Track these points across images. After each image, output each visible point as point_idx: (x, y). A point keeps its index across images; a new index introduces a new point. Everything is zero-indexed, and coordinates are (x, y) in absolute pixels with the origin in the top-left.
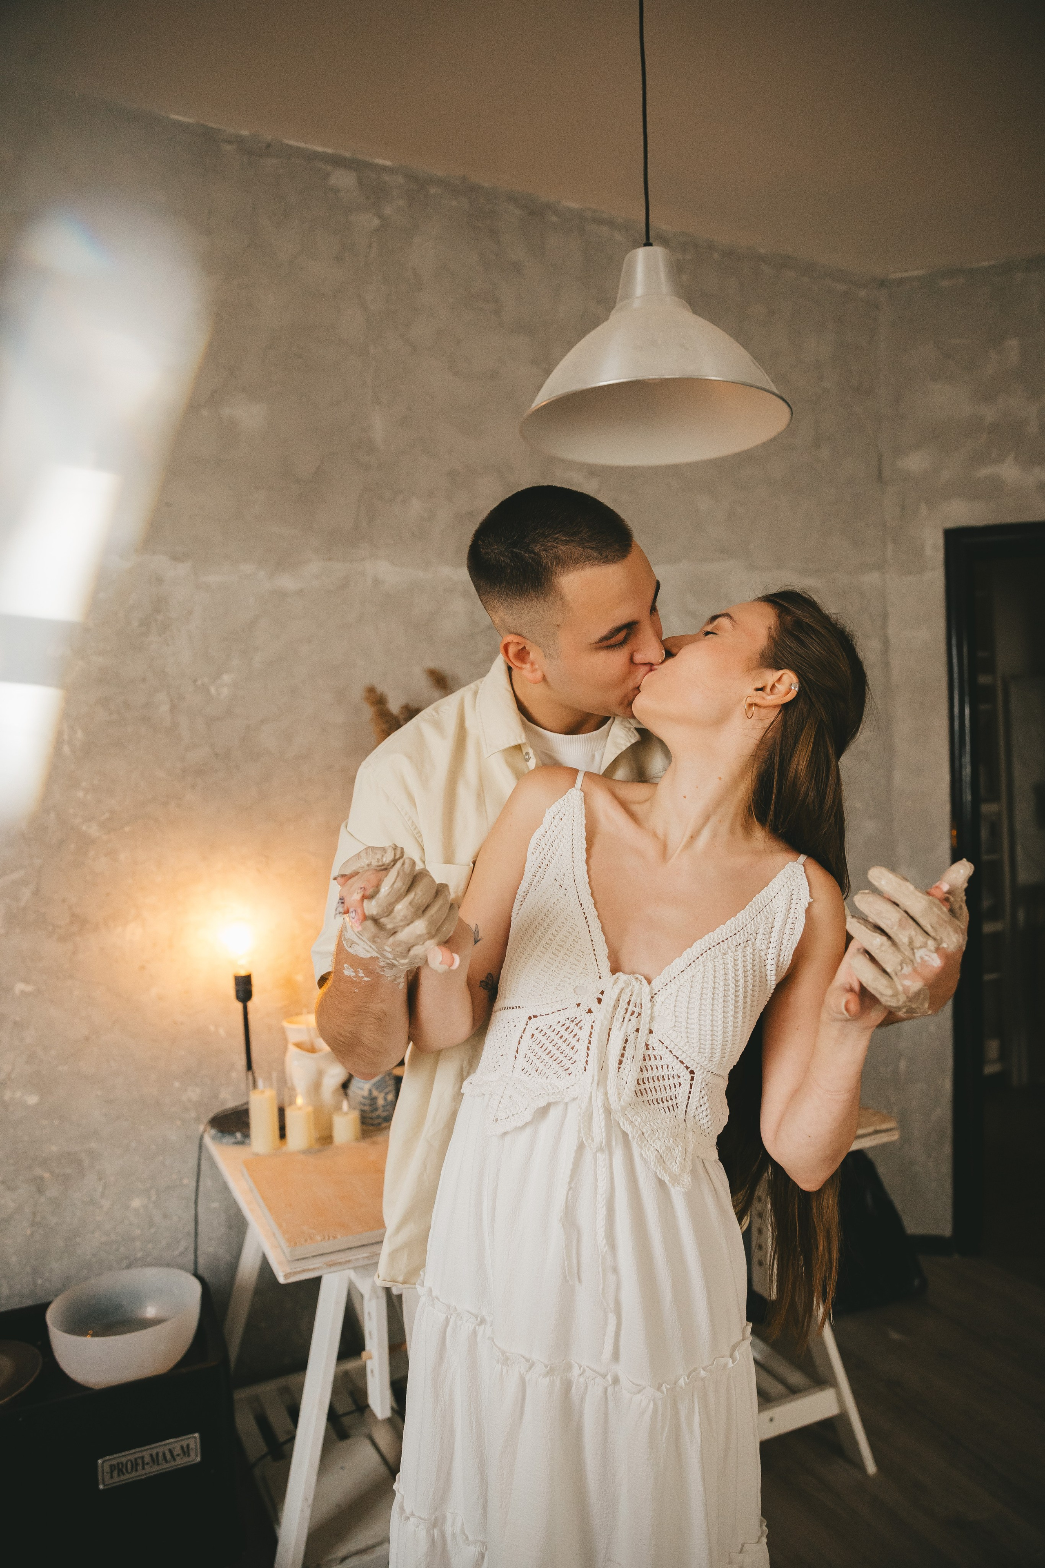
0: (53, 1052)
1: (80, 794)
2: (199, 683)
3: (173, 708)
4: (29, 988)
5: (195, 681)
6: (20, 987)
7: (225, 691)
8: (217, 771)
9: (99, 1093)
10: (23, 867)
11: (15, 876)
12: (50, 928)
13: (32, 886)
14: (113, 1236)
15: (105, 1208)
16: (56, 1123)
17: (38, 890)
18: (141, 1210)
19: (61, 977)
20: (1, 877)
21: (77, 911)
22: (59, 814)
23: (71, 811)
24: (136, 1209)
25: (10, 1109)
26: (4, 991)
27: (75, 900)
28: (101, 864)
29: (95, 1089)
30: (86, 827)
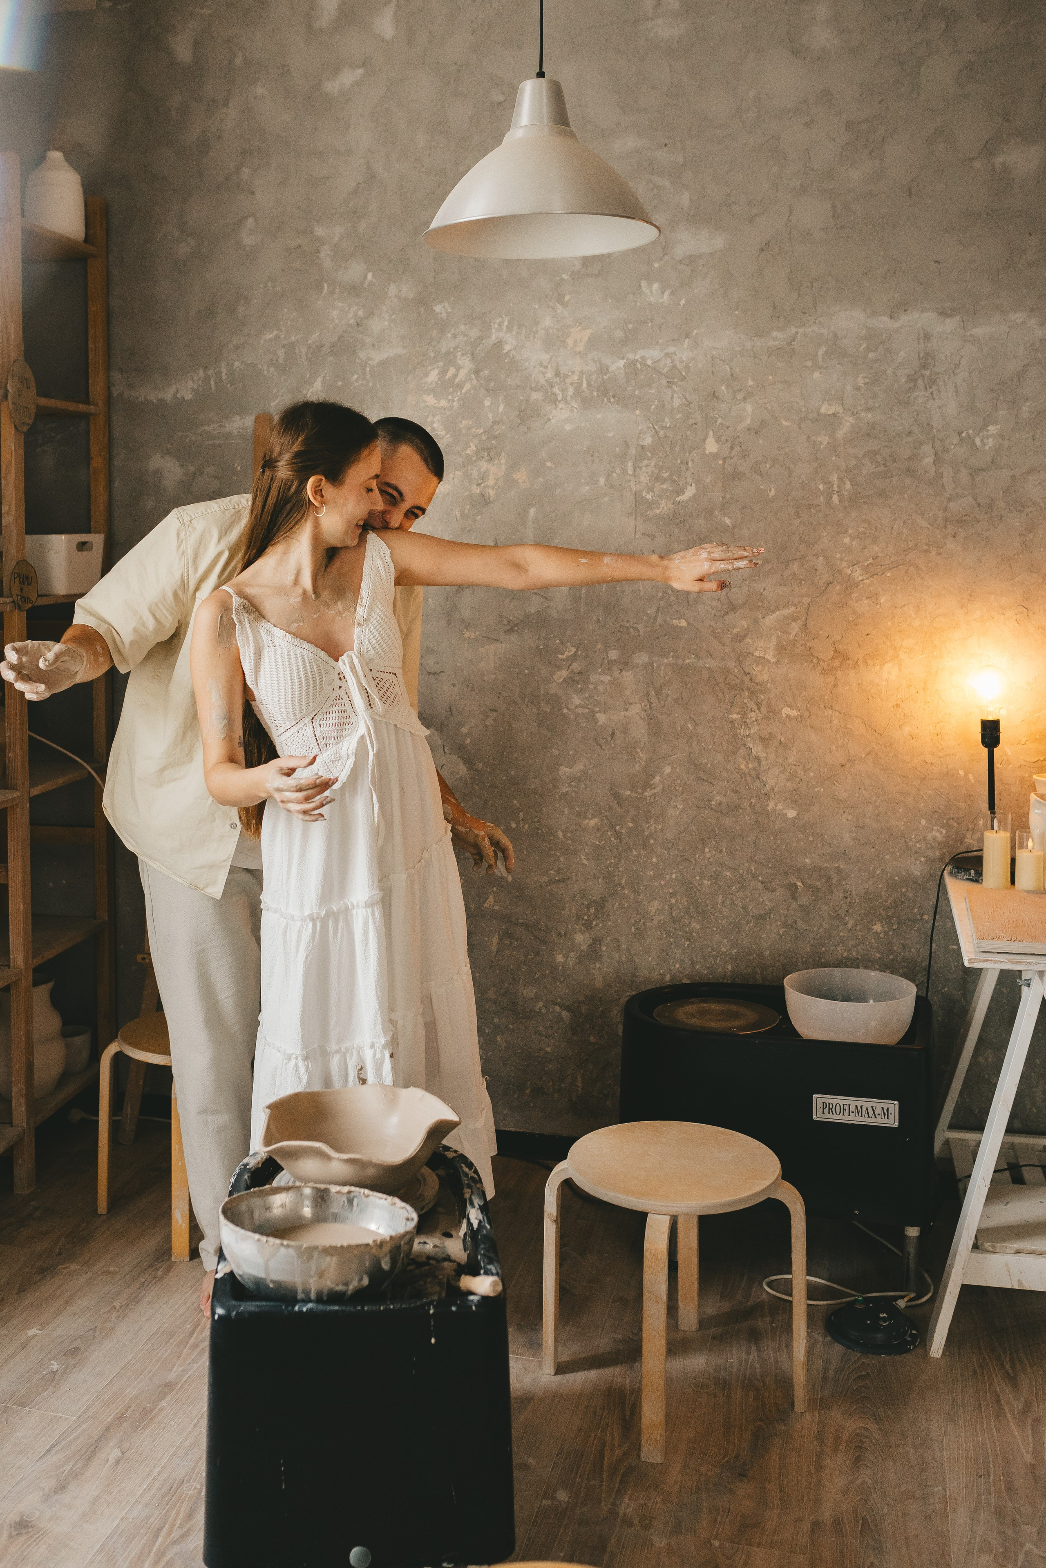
0: (812, 774)
1: (847, 540)
2: (964, 435)
3: (937, 460)
4: (794, 713)
5: (960, 433)
6: (786, 711)
7: (990, 442)
8: (979, 521)
9: (850, 817)
10: (793, 604)
11: (786, 612)
12: (815, 661)
13: (801, 622)
14: (854, 954)
15: (849, 926)
16: (811, 839)
17: (806, 625)
18: (882, 935)
19: (822, 707)
20: (773, 612)
21: (840, 647)
22: (826, 558)
23: (838, 556)
24: (877, 933)
25: (772, 819)
26: (772, 713)
27: (838, 637)
28: (864, 606)
29: (847, 813)
30: (852, 571)
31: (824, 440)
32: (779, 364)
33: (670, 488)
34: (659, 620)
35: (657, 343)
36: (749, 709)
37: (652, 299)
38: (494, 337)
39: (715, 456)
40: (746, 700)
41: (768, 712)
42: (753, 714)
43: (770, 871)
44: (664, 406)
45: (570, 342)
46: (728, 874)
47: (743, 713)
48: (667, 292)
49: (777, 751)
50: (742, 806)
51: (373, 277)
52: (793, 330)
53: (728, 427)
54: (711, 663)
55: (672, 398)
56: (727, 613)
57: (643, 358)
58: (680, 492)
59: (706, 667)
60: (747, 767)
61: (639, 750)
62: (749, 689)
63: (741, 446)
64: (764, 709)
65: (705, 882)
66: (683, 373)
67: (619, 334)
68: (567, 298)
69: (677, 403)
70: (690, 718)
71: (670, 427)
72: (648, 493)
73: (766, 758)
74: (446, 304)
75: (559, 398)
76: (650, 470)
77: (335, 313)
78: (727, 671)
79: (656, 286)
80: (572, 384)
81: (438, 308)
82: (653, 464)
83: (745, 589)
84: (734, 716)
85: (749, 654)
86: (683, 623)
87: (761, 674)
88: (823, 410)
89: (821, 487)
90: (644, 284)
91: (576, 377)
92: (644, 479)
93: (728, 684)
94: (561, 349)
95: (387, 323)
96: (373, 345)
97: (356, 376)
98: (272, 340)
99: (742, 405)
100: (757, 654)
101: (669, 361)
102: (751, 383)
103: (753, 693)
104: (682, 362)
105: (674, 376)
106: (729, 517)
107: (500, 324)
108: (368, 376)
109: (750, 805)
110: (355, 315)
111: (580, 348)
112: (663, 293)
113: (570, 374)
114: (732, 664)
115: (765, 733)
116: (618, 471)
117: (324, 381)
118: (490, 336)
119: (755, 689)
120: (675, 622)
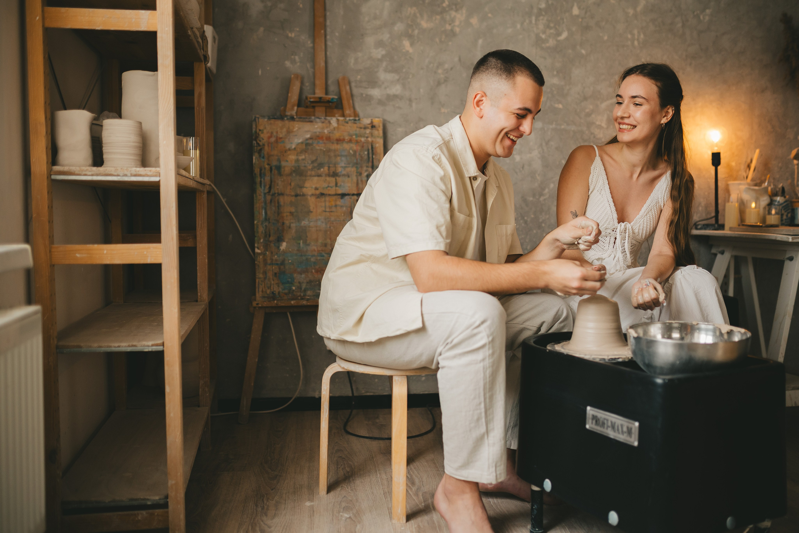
2: (695, 13)
3: (683, 25)
5: (694, 12)
7: (707, 18)
8: (701, 57)
20: (606, 101)
31: (631, 11)
33: (554, 33)
34: (547, 104)
39: (577, 16)
53: (584, 1)
54: (574, 128)
56: (582, 101)
58: (559, 34)
59: (572, 130)
61: (537, 175)
63: (590, 12)
72: (543, 34)
76: (544, 22)
78: (583, 132)
82: (545, 18)
83: (592, 88)
85: (593, 123)
86: (560, 106)
89: (629, 36)
92: (541, 27)
93: (583, 139)
100: (598, 123)
106: (584, 50)
114: (584, 129)
116: (527, 21)
120: (556, 105)
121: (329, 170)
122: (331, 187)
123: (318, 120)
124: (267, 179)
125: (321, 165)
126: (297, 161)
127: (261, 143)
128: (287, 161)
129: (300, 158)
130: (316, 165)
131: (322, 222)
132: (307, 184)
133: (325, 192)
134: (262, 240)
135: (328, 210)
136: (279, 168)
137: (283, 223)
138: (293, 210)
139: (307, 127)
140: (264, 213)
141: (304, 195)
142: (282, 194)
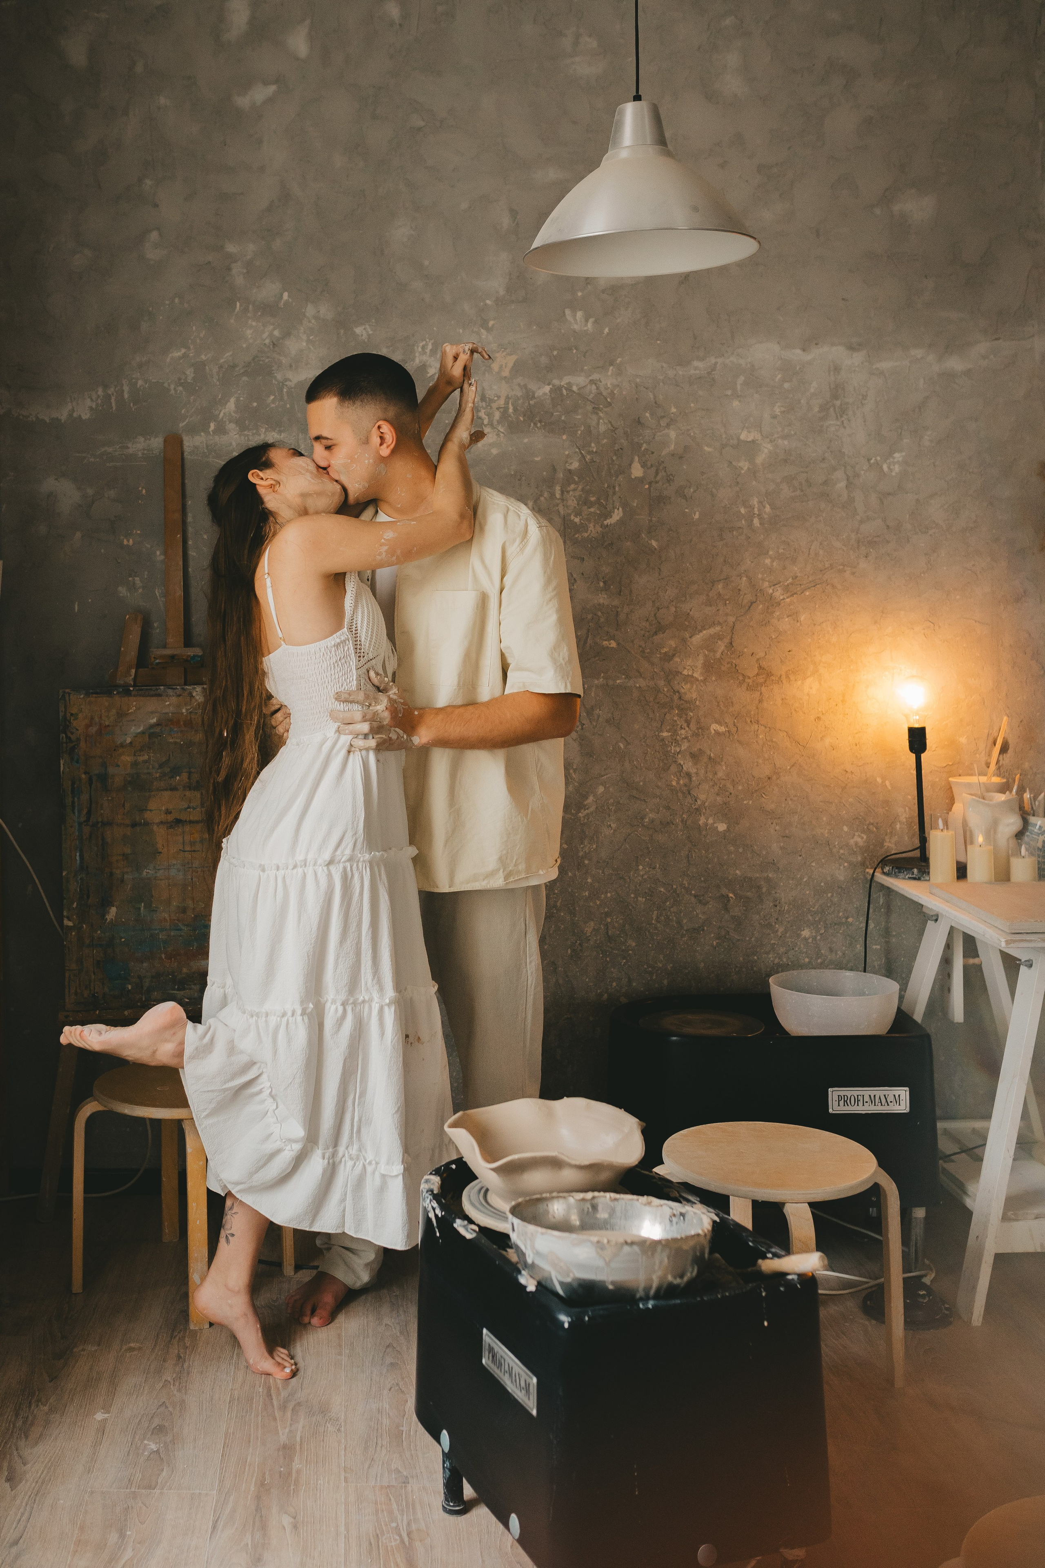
0: (740, 788)
1: (768, 561)
2: (872, 461)
3: (849, 485)
4: (722, 729)
5: (869, 460)
6: (715, 727)
7: (897, 468)
8: (888, 542)
9: (777, 828)
10: (719, 624)
11: (712, 631)
12: (741, 678)
13: (727, 640)
14: (785, 960)
15: (779, 934)
16: (741, 850)
17: (731, 644)
18: (810, 940)
19: (749, 721)
20: (700, 631)
21: (764, 664)
22: (749, 579)
23: (760, 576)
24: (806, 939)
25: (704, 833)
26: (702, 730)
27: (762, 654)
28: (785, 624)
29: (774, 824)
30: (773, 590)
31: (744, 465)
32: (701, 393)
33: (598, 512)
34: (589, 641)
35: (582, 370)
36: (679, 726)
37: (576, 327)
38: (417, 361)
39: (641, 480)
40: (676, 718)
41: (698, 729)
42: (683, 732)
43: (703, 885)
44: (590, 432)
45: (495, 367)
46: (662, 890)
47: (674, 732)
48: (591, 320)
49: (706, 767)
50: (674, 822)
51: (289, 296)
52: (713, 360)
53: (653, 453)
54: (641, 683)
55: (598, 424)
56: (656, 633)
57: (569, 384)
58: (608, 515)
59: (637, 687)
60: (678, 783)
61: (571, 771)
62: (678, 708)
63: (665, 472)
64: (693, 726)
65: (640, 899)
66: (609, 400)
67: (544, 360)
68: (491, 323)
69: (602, 428)
70: (622, 737)
71: (596, 452)
72: (576, 516)
73: (697, 774)
74: (367, 326)
75: (486, 422)
76: (577, 493)
77: (249, 333)
78: (657, 690)
79: (579, 314)
80: (498, 409)
81: (358, 330)
82: (580, 487)
83: (673, 609)
84: (665, 734)
85: (678, 673)
86: (613, 644)
87: (690, 692)
88: (743, 437)
89: (743, 511)
90: (568, 312)
91: (502, 402)
92: (572, 503)
93: (658, 703)
94: (487, 374)
95: (304, 344)
96: (291, 366)
97: (272, 397)
98: (180, 358)
99: (666, 431)
100: (685, 672)
101: (594, 387)
102: (674, 410)
103: (682, 711)
104: (606, 388)
105: (600, 402)
106: (657, 540)
107: (423, 348)
108: (286, 398)
109: (682, 821)
110: (271, 335)
111: (506, 373)
112: (587, 321)
113: (496, 398)
114: (661, 683)
115: (695, 750)
116: (546, 495)
117: (238, 400)
118: (413, 360)
119: (685, 707)
120: (605, 643)
121: (189, 778)
122: (194, 808)
123: (170, 692)
124: (85, 797)
125: (176, 771)
126: (135, 764)
127: (73, 737)
128: (118, 766)
129: (141, 759)
130: (167, 770)
131: (179, 871)
132: (152, 805)
133: (183, 817)
134: (75, 905)
135: (188, 848)
136: (104, 778)
137: (111, 874)
138: (128, 850)
139: (152, 704)
140: (78, 858)
141: (147, 824)
142: (109, 824)
